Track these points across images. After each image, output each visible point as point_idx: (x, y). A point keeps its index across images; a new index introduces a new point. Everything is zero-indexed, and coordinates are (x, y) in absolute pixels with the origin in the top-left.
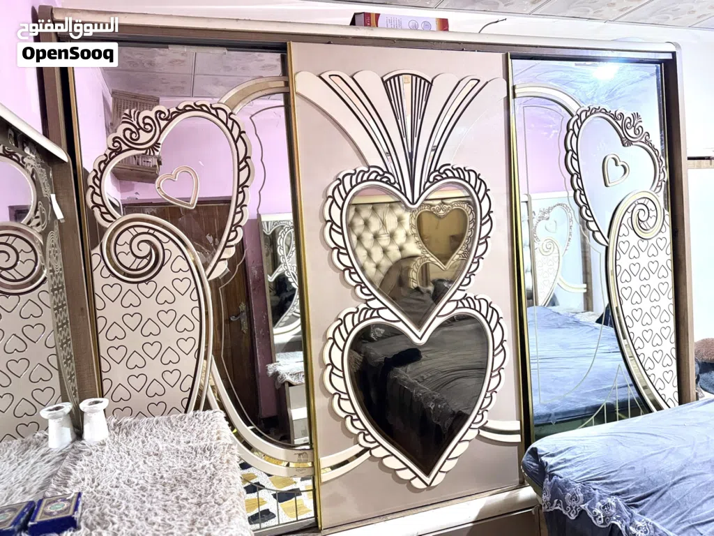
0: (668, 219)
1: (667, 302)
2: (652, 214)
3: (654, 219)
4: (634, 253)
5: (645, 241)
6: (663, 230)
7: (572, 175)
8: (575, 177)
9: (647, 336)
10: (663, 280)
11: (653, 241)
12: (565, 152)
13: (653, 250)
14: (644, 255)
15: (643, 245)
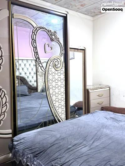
0: (64, 65)
1: (63, 90)
2: (59, 63)
3: (60, 64)
4: (54, 74)
5: (57, 71)
6: (62, 68)
7: (34, 48)
8: (35, 48)
9: (57, 100)
10: (62, 83)
11: (59, 71)
12: (32, 40)
13: (59, 74)
14: (56, 75)
15: (56, 72)
